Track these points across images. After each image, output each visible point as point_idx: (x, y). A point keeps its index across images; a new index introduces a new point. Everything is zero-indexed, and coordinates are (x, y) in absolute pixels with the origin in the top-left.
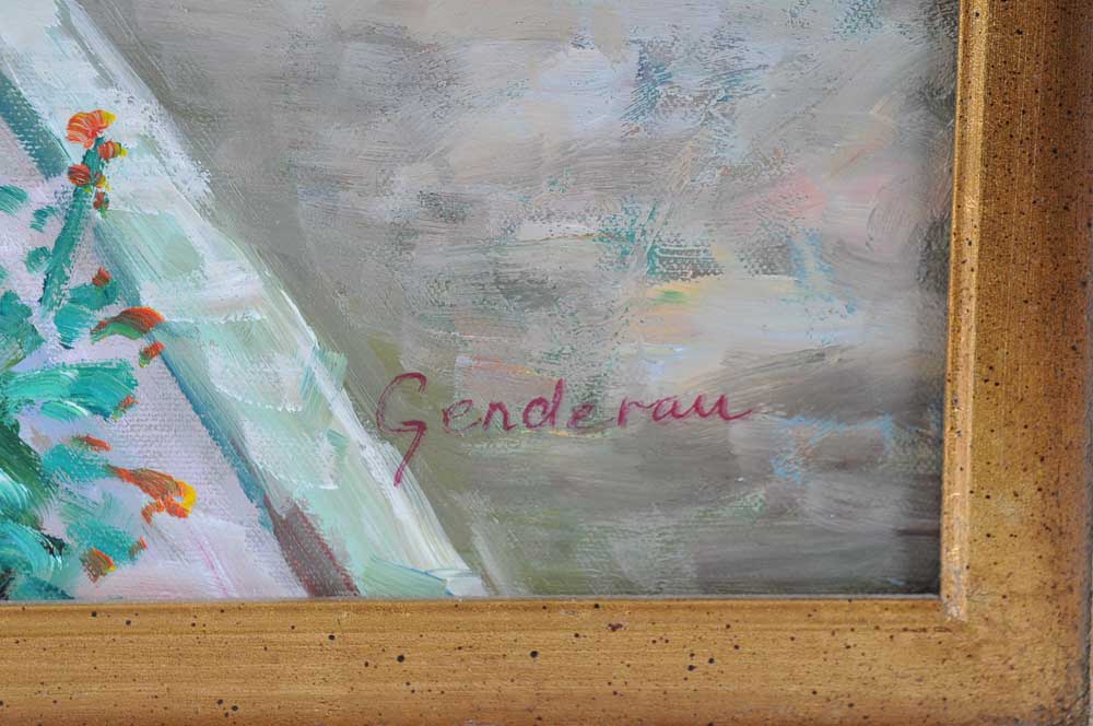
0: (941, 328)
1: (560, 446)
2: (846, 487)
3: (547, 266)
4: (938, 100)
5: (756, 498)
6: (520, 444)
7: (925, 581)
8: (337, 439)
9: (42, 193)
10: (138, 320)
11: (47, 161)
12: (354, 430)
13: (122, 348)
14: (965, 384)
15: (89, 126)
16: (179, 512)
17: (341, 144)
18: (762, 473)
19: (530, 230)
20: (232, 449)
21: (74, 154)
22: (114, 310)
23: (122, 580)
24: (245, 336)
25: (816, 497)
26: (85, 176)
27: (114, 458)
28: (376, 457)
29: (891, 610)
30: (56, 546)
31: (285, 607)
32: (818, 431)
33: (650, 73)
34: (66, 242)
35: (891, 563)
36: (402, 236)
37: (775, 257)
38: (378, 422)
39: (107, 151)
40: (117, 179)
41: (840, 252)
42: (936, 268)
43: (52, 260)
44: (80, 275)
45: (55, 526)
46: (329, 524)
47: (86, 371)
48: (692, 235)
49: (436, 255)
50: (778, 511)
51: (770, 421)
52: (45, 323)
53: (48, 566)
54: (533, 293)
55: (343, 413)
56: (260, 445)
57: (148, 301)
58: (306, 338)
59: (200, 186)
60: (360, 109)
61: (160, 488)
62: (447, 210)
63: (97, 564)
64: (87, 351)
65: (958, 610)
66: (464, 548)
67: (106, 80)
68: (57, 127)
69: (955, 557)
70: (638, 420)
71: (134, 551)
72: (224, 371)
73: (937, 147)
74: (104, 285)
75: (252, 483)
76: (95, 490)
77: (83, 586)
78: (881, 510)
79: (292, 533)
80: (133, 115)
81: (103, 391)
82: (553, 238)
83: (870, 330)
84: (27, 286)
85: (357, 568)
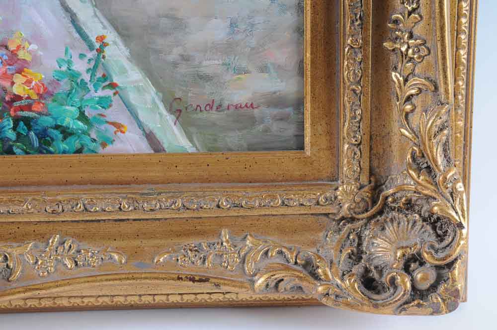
0: (302, 85)
1: (214, 115)
2: (282, 125)
4: (300, 31)
5: (261, 127)
6: (205, 115)
7: (301, 147)
8: (161, 115)
9: (91, 55)
10: (113, 86)
11: (91, 47)
12: (164, 112)
13: (109, 92)
14: (308, 98)
15: (101, 39)
16: (123, 132)
17: (160, 42)
18: (262, 121)
19: (205, 63)
20: (135, 116)
21: (97, 46)
22: (107, 83)
23: (109, 149)
24: (138, 89)
25: (275, 127)
26: (100, 51)
27: (108, 119)
28: (170, 119)
29: (292, 154)
30: (94, 140)
31: (149, 155)
32: (275, 111)
33: (233, 25)
34: (95, 67)
35: (293, 143)
36: (175, 65)
37: (263, 69)
38: (170, 110)
39: (105, 45)
40: (108, 51)
41: (279, 68)
42: (301, 72)
43: (93, 71)
44: (99, 75)
45: (94, 136)
46: (159, 135)
47: (100, 98)
48: (244, 64)
49: (183, 69)
50: (266, 130)
51: (263, 109)
52: (91, 86)
53: (93, 145)
54: (207, 78)
56: (142, 115)
57: (115, 81)
58: (153, 90)
59: (127, 53)
60: (164, 34)
61: (118, 126)
62: (185, 58)
63: (104, 145)
64: (101, 93)
65: (308, 151)
66: (191, 141)
67: (104, 27)
68: (93, 39)
69: (307, 140)
70: (232, 109)
71: (112, 142)
72: (133, 97)
73: (300, 42)
74: (105, 77)
75: (140, 125)
76: (103, 127)
77: (100, 150)
78: (290, 130)
79: (150, 137)
80: (111, 36)
81: (105, 103)
82: (211, 65)
83: (286, 86)
84: (87, 77)
85: (165, 146)
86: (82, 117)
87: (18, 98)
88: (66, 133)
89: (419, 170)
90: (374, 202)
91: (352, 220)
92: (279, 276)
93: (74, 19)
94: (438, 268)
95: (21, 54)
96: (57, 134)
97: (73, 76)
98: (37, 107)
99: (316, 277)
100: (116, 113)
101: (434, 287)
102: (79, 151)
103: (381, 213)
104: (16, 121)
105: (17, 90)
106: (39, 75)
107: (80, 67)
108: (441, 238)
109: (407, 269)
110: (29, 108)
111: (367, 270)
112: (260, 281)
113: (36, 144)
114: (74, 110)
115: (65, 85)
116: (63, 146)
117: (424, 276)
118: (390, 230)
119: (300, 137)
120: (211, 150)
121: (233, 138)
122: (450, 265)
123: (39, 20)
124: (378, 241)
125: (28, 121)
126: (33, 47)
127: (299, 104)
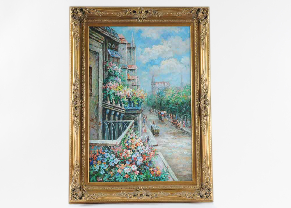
0: (192, 173)
1: (181, 176)
2: (190, 178)
3: (180, 171)
4: (192, 166)
5: (187, 178)
7: (192, 181)
9: (167, 169)
10: (169, 173)
13: (168, 173)
14: (193, 175)
15: (168, 167)
17: (175, 167)
20: (171, 176)
23: (168, 181)
24: (172, 173)
25: (189, 178)
28: (176, 177)
31: (173, 181)
33: (184, 165)
36: (176, 170)
37: (187, 171)
38: (176, 176)
40: (168, 168)
41: (189, 171)
42: (192, 171)
43: (166, 171)
45: (166, 179)
46: (174, 179)
48: (185, 170)
49: (178, 170)
50: (188, 179)
51: (187, 176)
54: (180, 172)
55: (175, 175)
58: (174, 173)
60: (175, 166)
61: (169, 178)
62: (178, 169)
65: (193, 181)
66: (178, 180)
68: (167, 167)
69: (193, 180)
72: (171, 174)
73: (192, 167)
74: (168, 171)
75: (172, 178)
78: (191, 178)
79: (173, 179)
80: (169, 166)
81: (168, 175)
82: (181, 170)
83: (190, 173)
84: (166, 172)
85: (175, 180)
86: (165, 176)
87: (157, 174)
88: (163, 178)
89: (207, 183)
90: (201, 187)
91: (199, 190)
92: (190, 196)
93: (165, 165)
94: (209, 194)
95: (158, 169)
96: (162, 179)
97: (164, 171)
98: (159, 175)
99: (195, 196)
100: (169, 176)
101: (209, 196)
102: (164, 181)
103: (202, 189)
104: (157, 177)
105: (157, 173)
106: (160, 171)
107: (165, 170)
108: (209, 191)
109: (205, 194)
110: (158, 175)
111: (201, 195)
112: (188, 197)
113: (159, 180)
114: (164, 176)
115: (163, 172)
116: (162, 180)
117: (207, 195)
118: (203, 190)
119: (192, 179)
120: (181, 181)
121: (183, 179)
122: (210, 194)
123: (160, 164)
124: (202, 192)
125: (158, 177)
126: (159, 168)
127: (192, 175)
